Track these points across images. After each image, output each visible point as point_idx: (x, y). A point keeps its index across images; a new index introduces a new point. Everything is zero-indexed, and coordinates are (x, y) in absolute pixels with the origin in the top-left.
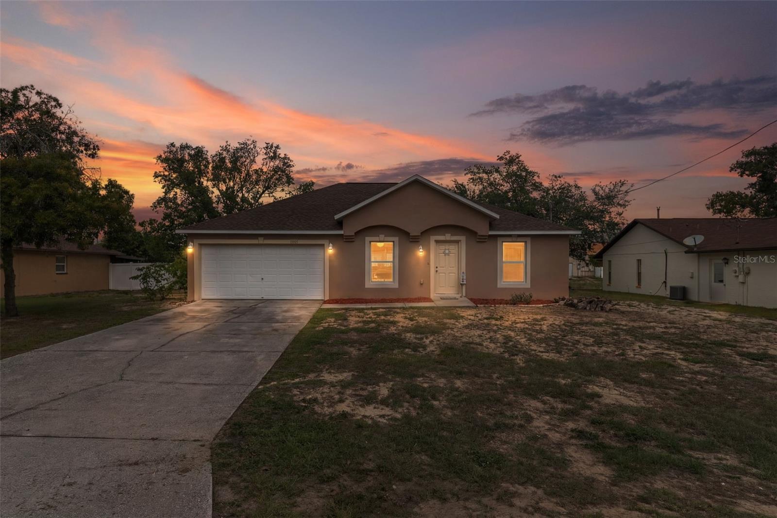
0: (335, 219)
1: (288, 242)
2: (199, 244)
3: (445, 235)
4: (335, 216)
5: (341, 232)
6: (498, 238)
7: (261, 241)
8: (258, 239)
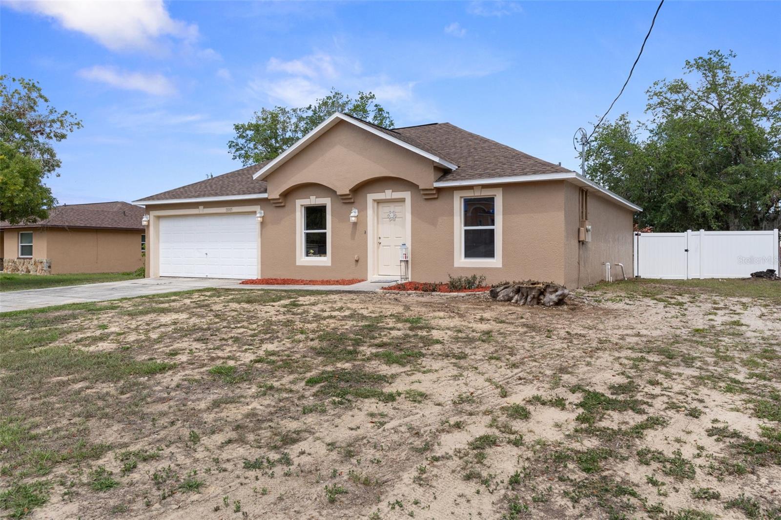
0: (254, 179)
1: (223, 210)
2: (154, 216)
3: (384, 192)
4: (254, 176)
5: (265, 196)
6: (455, 192)
7: (201, 210)
8: (198, 208)
